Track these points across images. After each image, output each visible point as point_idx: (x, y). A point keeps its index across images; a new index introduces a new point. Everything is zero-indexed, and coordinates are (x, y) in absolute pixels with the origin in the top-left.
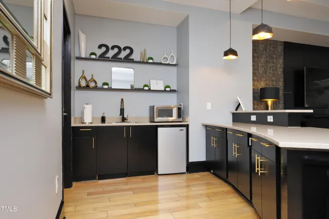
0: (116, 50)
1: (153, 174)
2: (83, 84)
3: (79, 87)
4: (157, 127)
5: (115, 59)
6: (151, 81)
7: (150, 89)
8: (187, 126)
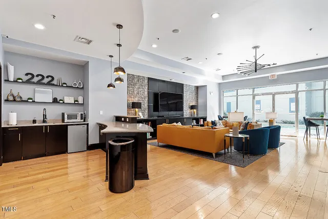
0: (40, 78)
1: (65, 153)
2: (11, 98)
3: (7, 100)
4: (67, 125)
5: (39, 83)
6: (65, 97)
7: (64, 102)
8: (88, 124)
